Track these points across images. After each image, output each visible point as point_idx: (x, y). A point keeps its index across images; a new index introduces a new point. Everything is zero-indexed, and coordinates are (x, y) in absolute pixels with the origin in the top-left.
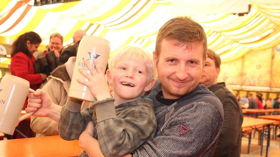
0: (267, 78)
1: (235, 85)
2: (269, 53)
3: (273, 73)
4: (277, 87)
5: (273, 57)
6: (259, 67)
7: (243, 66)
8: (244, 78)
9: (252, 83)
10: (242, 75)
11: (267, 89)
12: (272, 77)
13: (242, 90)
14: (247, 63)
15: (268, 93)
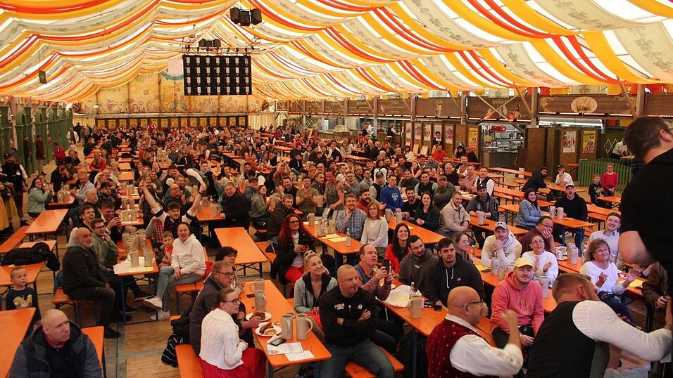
0: (156, 103)
1: (124, 113)
2: (155, 79)
3: (162, 98)
4: (166, 112)
5: (160, 83)
6: (147, 92)
7: (129, 92)
8: (132, 105)
9: (141, 109)
10: (129, 101)
11: (156, 115)
12: (160, 102)
13: (130, 118)
14: (133, 89)
15: (159, 119)
